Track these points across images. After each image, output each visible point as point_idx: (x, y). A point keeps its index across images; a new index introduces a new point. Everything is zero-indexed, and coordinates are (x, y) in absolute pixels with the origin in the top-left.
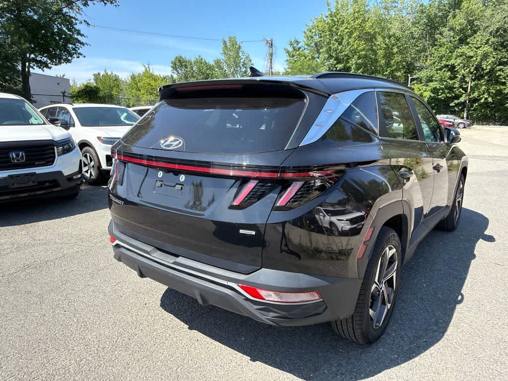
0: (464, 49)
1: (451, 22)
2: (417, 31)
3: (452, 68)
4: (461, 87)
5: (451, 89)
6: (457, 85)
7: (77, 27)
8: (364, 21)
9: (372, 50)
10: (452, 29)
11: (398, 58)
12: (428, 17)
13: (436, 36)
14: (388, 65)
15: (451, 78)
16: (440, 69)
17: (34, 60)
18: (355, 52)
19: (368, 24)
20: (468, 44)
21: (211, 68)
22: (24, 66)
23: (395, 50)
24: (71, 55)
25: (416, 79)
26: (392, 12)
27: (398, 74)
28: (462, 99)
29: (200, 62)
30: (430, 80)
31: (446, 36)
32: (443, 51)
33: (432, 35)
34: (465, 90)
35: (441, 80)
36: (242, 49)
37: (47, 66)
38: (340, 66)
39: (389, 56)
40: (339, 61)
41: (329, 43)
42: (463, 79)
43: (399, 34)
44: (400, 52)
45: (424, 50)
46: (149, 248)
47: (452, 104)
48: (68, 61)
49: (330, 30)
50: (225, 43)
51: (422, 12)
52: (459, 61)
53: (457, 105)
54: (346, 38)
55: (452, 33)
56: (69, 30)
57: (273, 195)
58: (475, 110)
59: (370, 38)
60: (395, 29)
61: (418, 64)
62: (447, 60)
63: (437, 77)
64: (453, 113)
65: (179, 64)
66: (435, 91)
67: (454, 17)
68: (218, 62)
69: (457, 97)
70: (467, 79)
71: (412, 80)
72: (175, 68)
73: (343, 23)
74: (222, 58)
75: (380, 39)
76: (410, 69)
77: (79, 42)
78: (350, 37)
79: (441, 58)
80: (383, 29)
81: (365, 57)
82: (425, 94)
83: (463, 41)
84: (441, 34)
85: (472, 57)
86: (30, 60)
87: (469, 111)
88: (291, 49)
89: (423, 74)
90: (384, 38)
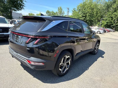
0: (115, 13)
1: (113, 6)
2: (104, 8)
3: (112, 18)
4: (114, 22)
5: (111, 22)
6: (113, 22)
7: (23, 2)
8: (91, 5)
9: (93, 12)
10: (113, 8)
11: (99, 14)
12: (107, 5)
13: (109, 10)
14: (96, 16)
15: (111, 20)
16: (109, 17)
17: (13, 9)
18: (88, 12)
19: (92, 6)
20: (116, 12)
21: (55, 14)
22: (11, 10)
23: (99, 12)
24: (22, 9)
25: (103, 19)
26: (99, 3)
27: (99, 18)
28: (114, 25)
29: (53, 12)
30: (106, 20)
31: (111, 9)
32: (110, 13)
33: (108, 9)
34: (115, 23)
35: (109, 20)
36: (63, 10)
37: (16, 11)
38: (84, 15)
39: (97, 13)
40: (84, 14)
41: (82, 10)
42: (114, 20)
43: (100, 8)
44: (100, 13)
45: (106, 13)
46: (13, 51)
47: (111, 26)
48: (21, 10)
49: (83, 7)
50: (59, 8)
51: (106, 4)
52: (114, 16)
53: (112, 26)
54: (86, 8)
55: (113, 9)
56: (22, 3)
57: (34, 41)
58: (117, 28)
59: (93, 9)
60: (99, 7)
61: (104, 16)
62: (111, 15)
63: (108, 19)
64: (111, 28)
65: (48, 12)
66: (107, 23)
67: (114, 5)
68: (57, 12)
69: (113, 24)
70: (115, 20)
71: (102, 20)
72: (47, 13)
73: (86, 5)
74: (58, 11)
75: (95, 9)
76: (102, 17)
77: (24, 6)
78: (87, 8)
79: (110, 15)
80: (96, 7)
81: (91, 13)
82: (105, 23)
83: (115, 11)
84: (110, 9)
85: (117, 15)
86: (12, 9)
87: (115, 28)
88: (73, 10)
89: (105, 18)
90: (96, 9)
